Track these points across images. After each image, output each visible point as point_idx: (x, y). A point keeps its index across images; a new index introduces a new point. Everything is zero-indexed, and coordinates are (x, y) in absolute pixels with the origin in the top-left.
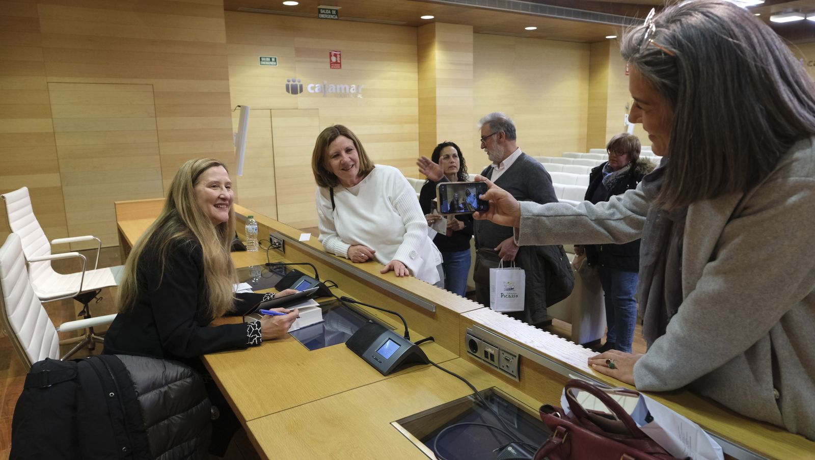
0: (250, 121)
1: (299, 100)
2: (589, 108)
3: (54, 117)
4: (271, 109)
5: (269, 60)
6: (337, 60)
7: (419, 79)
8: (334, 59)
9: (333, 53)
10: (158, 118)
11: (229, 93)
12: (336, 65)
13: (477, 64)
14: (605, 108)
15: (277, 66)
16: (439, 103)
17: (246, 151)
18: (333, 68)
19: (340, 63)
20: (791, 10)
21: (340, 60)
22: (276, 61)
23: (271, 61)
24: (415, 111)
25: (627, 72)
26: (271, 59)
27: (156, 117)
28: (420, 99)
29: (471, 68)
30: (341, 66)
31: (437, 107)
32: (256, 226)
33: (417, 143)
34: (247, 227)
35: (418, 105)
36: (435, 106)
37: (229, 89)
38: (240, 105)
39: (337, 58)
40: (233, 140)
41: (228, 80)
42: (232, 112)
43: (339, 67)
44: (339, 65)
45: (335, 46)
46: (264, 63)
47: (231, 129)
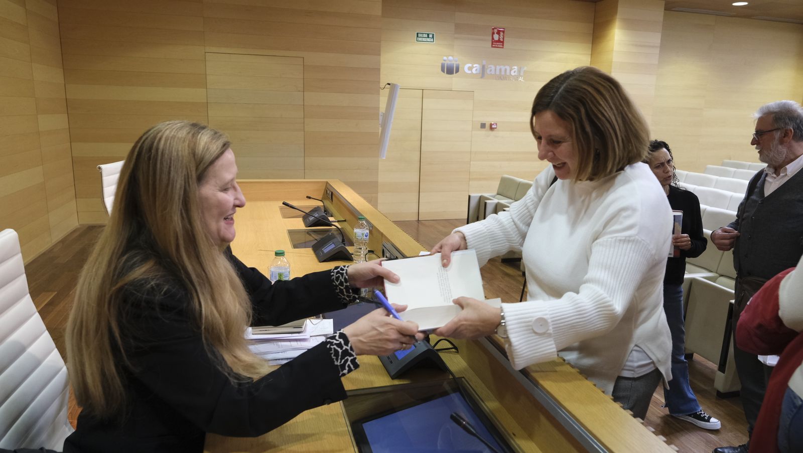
0: (398, 102)
1: (454, 81)
3: (208, 87)
4: (423, 90)
5: (426, 36)
6: (499, 39)
8: (496, 37)
9: (496, 31)
10: (306, 94)
11: (379, 70)
12: (498, 44)
13: (665, 47)
15: (434, 43)
18: (494, 47)
19: (503, 42)
21: (503, 39)
22: (433, 37)
23: (428, 37)
26: (428, 35)
27: (304, 92)
29: (657, 51)
30: (503, 45)
32: (368, 232)
34: (356, 230)
37: (380, 66)
38: (390, 83)
39: (499, 36)
40: (379, 119)
41: (380, 55)
42: (381, 90)
43: (501, 46)
44: (502, 44)
45: (500, 21)
46: (420, 39)
47: (378, 108)
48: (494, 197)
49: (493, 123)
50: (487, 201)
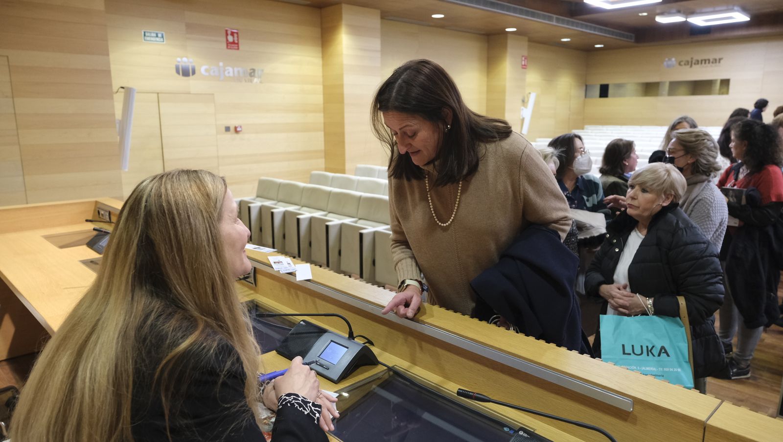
0: (136, 107)
1: (191, 83)
2: (488, 100)
4: (158, 93)
5: (155, 35)
6: (234, 40)
7: (325, 65)
8: (230, 39)
9: (229, 32)
10: (15, 99)
11: (110, 71)
12: (233, 45)
13: (384, 52)
14: (504, 101)
15: (165, 43)
16: (347, 91)
17: (131, 141)
18: (230, 49)
19: (238, 44)
20: (674, 11)
21: (238, 40)
22: (163, 37)
23: (157, 36)
24: (319, 99)
25: (522, 65)
26: (157, 34)
27: (13, 98)
28: (325, 87)
29: (379, 55)
30: (238, 47)
31: (345, 96)
33: (322, 134)
35: (322, 93)
36: (342, 95)
37: (109, 66)
38: (123, 86)
39: (234, 37)
40: (115, 127)
41: (108, 55)
42: (115, 96)
43: (237, 48)
44: (236, 45)
45: (232, 23)
46: (148, 39)
47: (114, 115)
48: (254, 199)
49: (237, 126)
50: (250, 205)
